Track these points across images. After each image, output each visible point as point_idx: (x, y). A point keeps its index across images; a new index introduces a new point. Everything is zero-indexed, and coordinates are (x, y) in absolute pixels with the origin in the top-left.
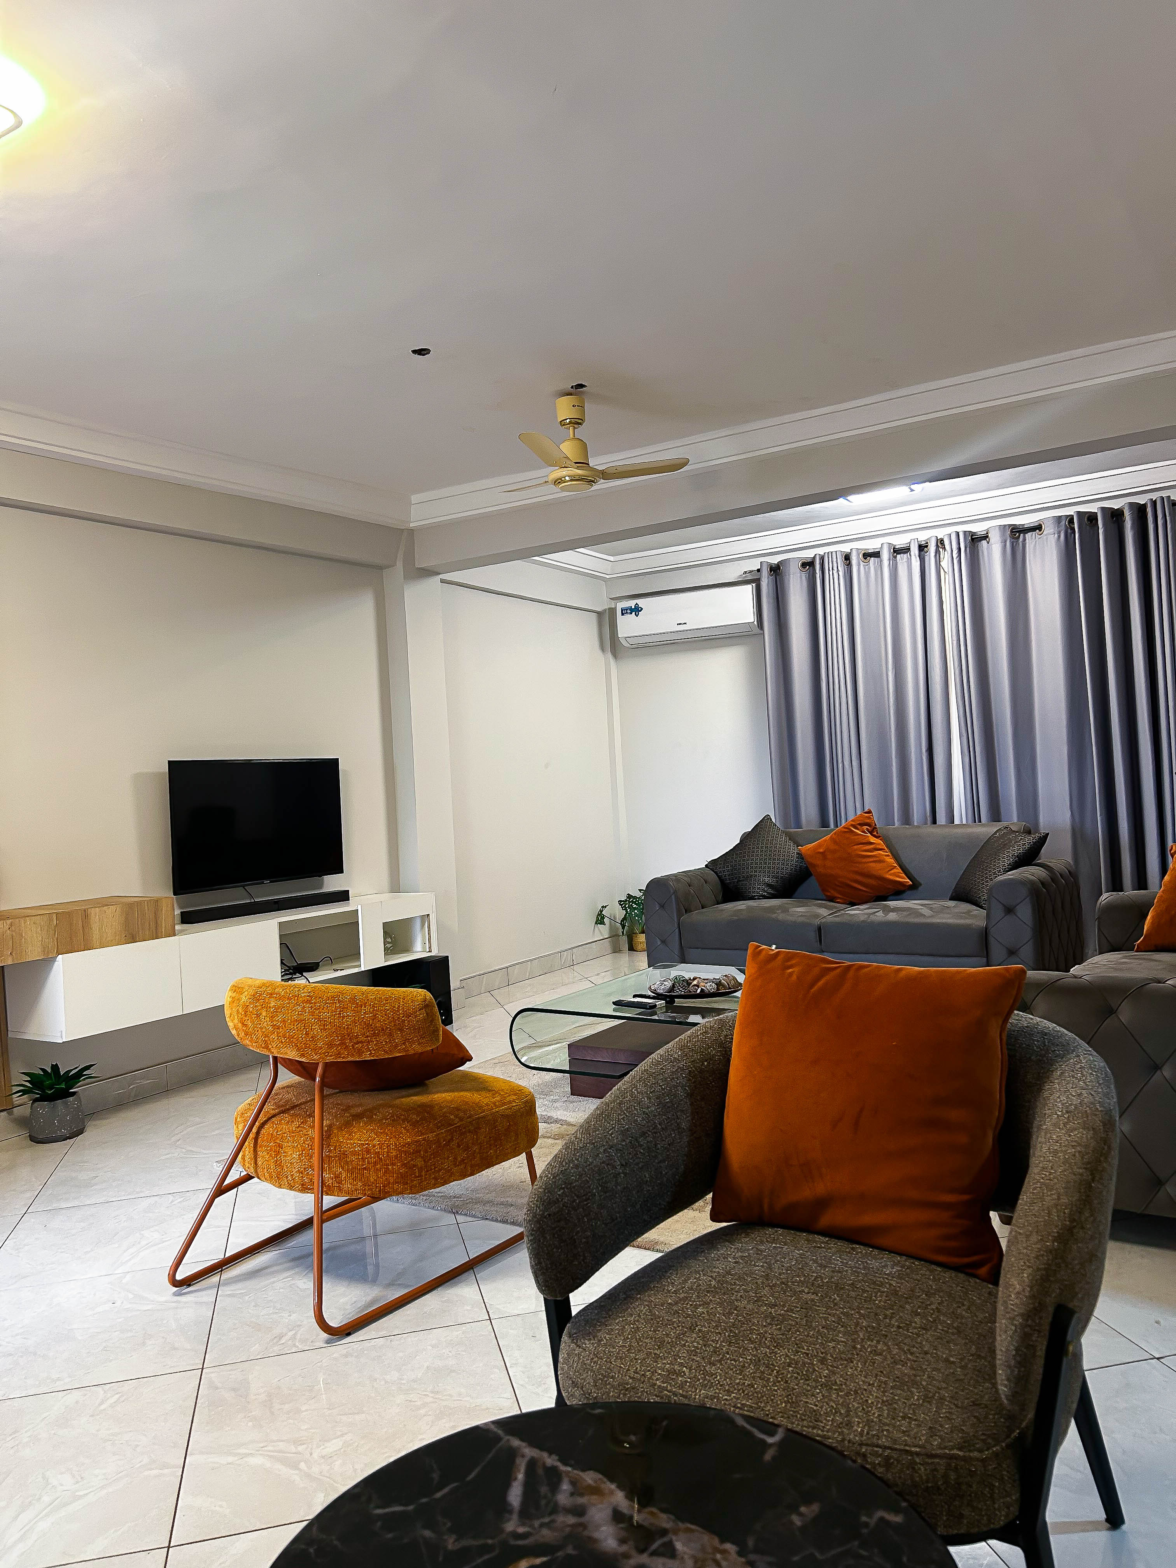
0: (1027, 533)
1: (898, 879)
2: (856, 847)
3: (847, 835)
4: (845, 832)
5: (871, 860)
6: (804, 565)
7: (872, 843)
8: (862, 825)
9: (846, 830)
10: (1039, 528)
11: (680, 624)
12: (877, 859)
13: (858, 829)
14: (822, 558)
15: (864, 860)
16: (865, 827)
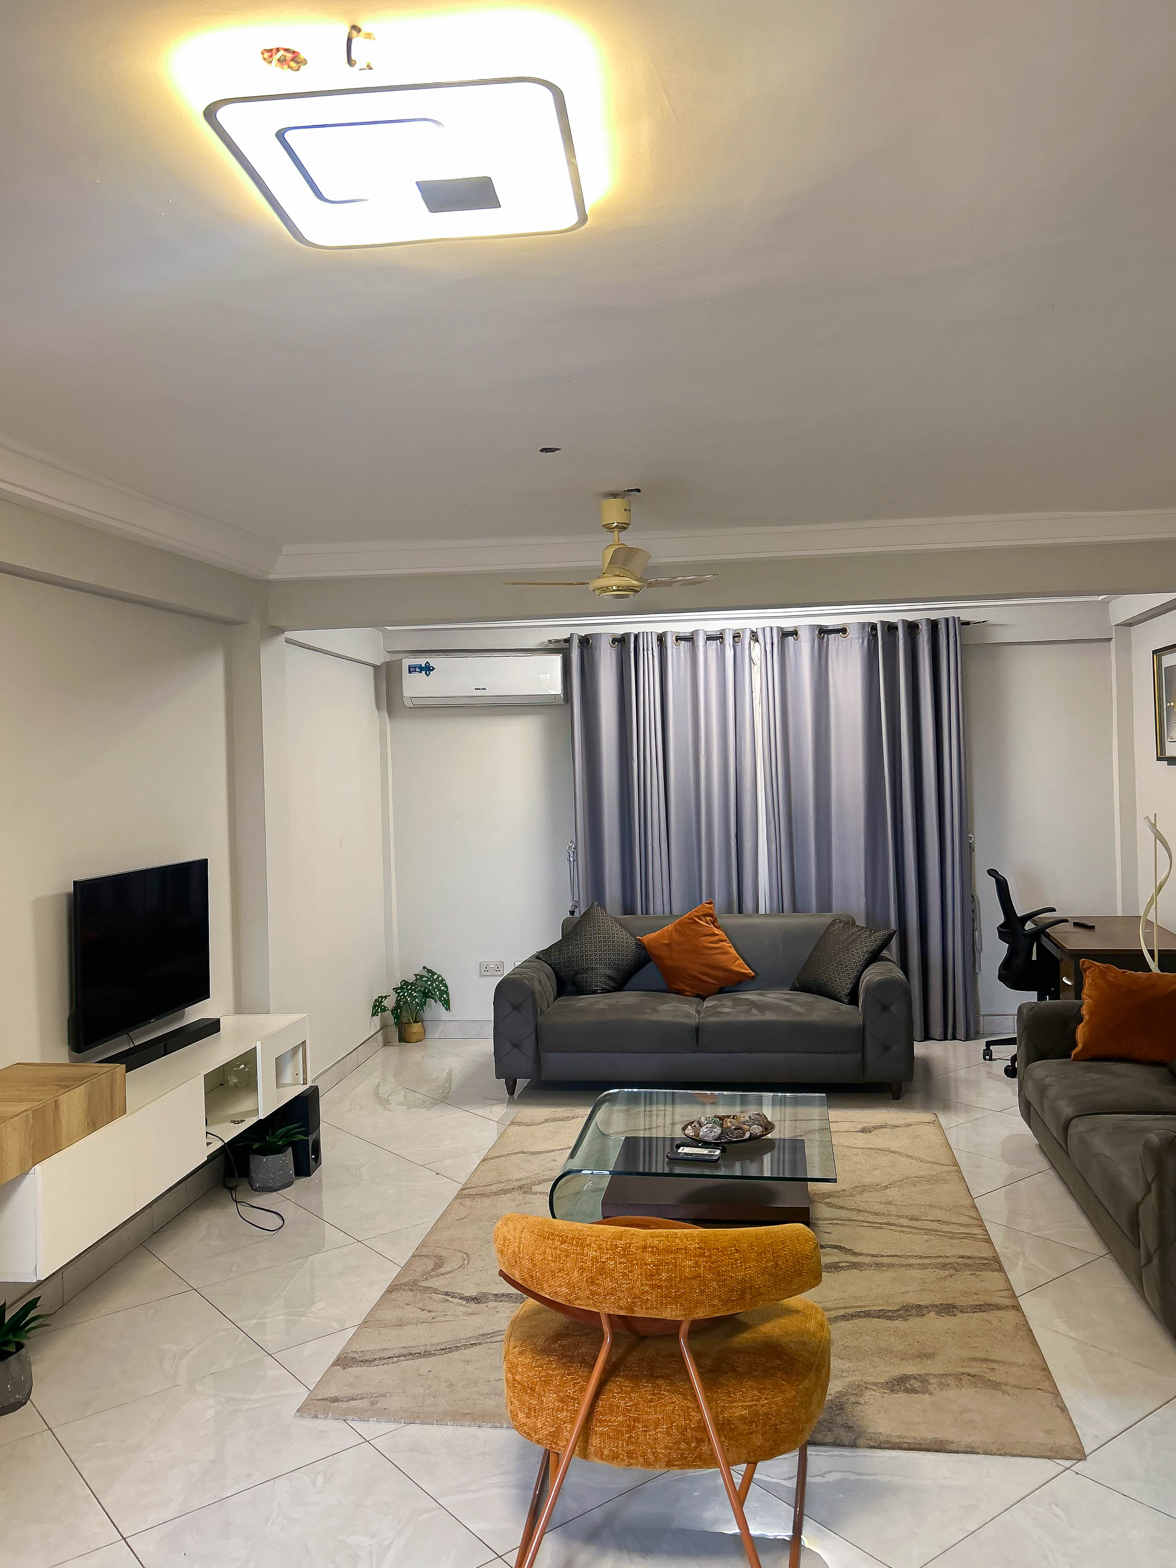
0: (830, 634)
1: (743, 971)
2: (703, 939)
3: (693, 927)
4: (690, 923)
5: (718, 951)
6: (614, 640)
7: (716, 935)
8: (705, 915)
9: (690, 921)
10: (844, 631)
11: (478, 689)
12: (722, 951)
13: (702, 920)
14: (636, 637)
15: (711, 952)
16: (709, 918)
